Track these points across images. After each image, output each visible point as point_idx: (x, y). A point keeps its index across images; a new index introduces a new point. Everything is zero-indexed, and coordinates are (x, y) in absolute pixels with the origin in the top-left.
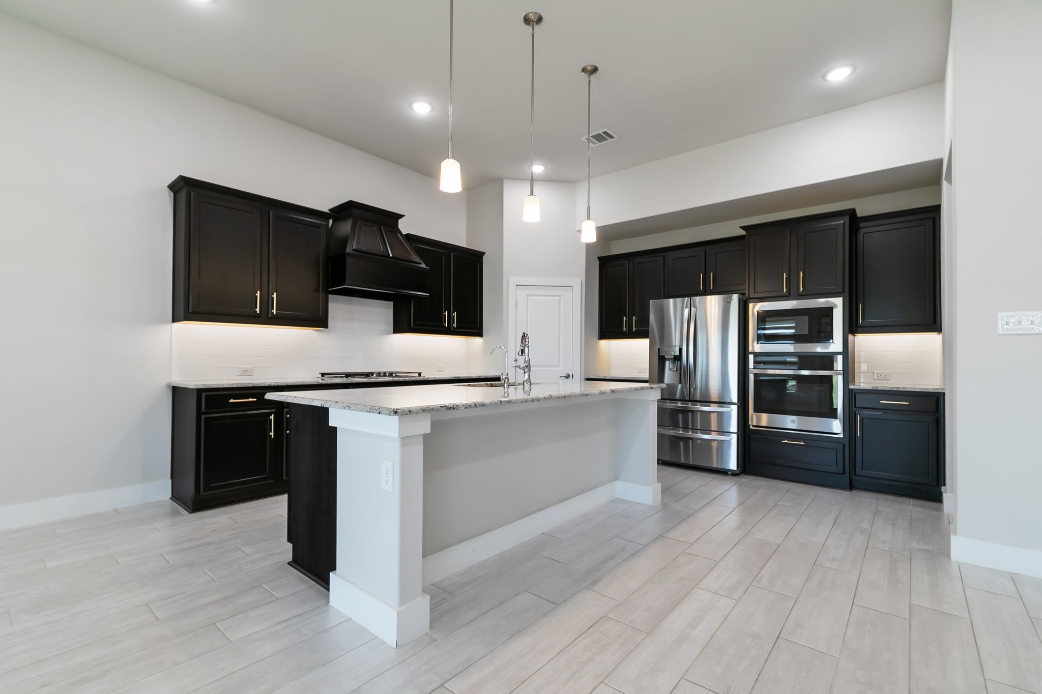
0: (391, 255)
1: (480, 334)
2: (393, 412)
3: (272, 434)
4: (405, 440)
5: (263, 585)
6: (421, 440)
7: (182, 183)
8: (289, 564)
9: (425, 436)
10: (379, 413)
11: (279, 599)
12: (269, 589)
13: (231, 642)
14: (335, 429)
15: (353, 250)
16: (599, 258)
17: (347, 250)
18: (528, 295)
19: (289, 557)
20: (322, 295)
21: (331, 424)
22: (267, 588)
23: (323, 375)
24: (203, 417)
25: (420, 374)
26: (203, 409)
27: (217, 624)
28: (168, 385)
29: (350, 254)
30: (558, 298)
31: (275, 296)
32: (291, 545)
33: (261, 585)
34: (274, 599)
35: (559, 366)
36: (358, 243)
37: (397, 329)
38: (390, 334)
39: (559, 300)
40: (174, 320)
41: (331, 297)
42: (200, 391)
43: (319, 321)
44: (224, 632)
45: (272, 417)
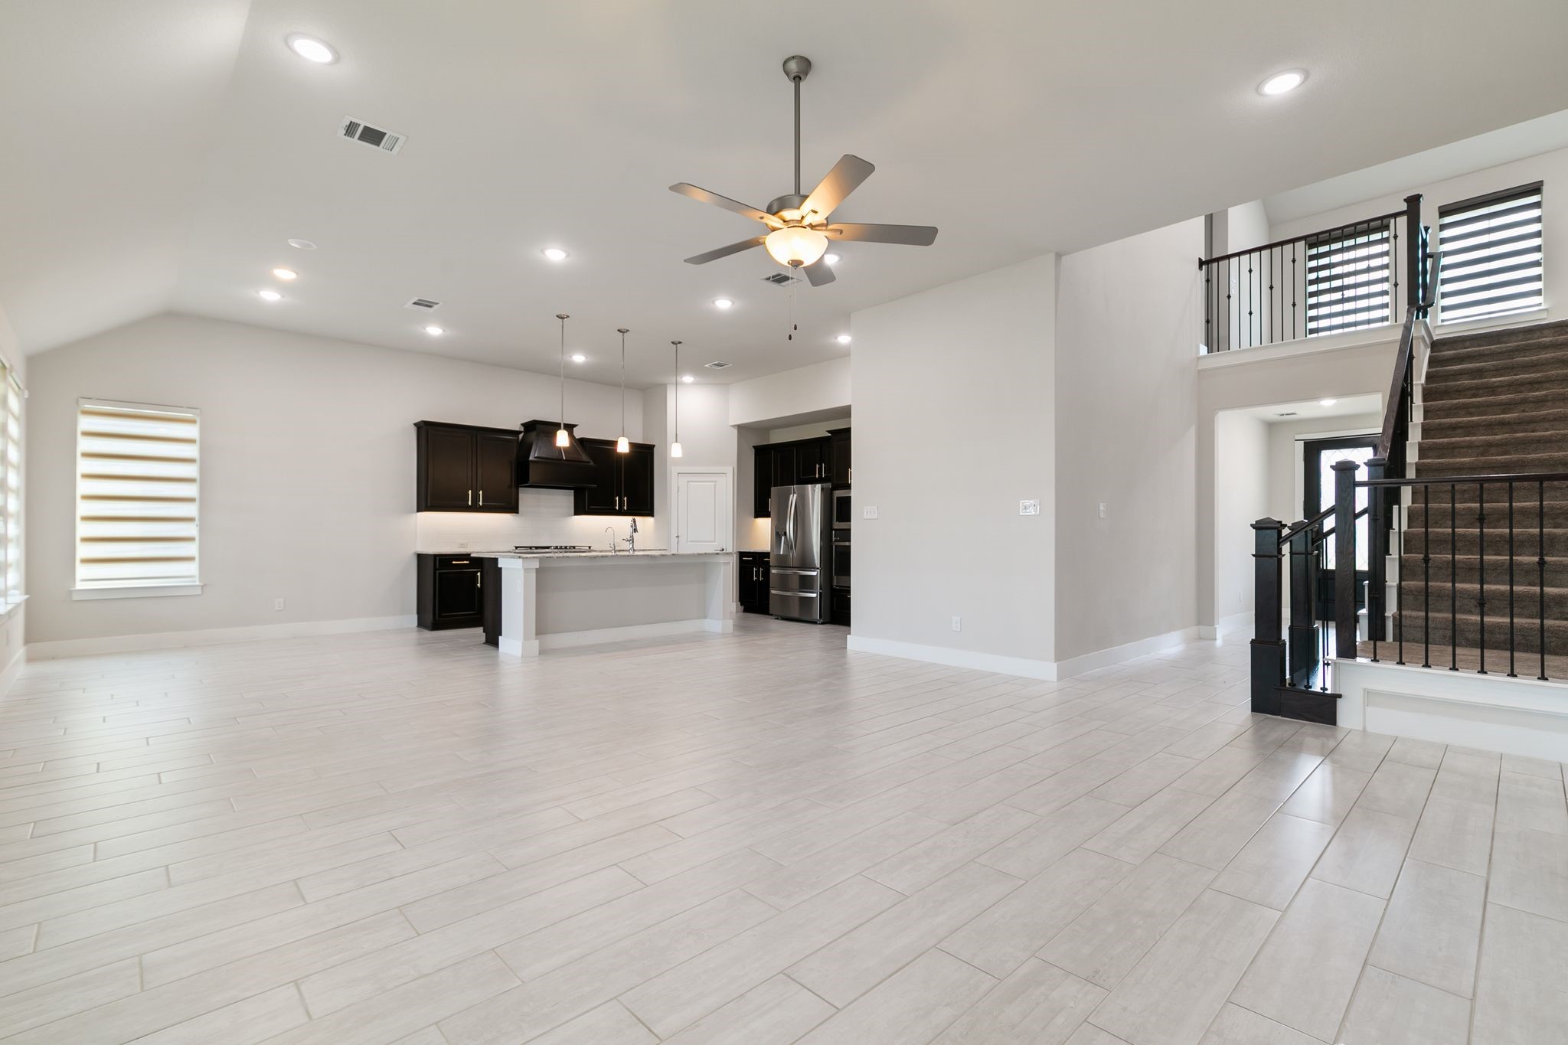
0: (564, 458)
1: (652, 515)
3: (479, 585)
4: (526, 570)
6: (534, 571)
7: (423, 424)
9: (537, 569)
14: (501, 569)
15: (535, 458)
16: (754, 447)
17: (530, 459)
18: (688, 482)
19: (483, 639)
20: (514, 490)
21: (499, 566)
23: (517, 548)
24: (438, 572)
25: (590, 547)
26: (437, 567)
28: (415, 553)
29: (532, 461)
30: (713, 484)
31: (481, 492)
32: (484, 634)
35: (714, 541)
36: (539, 453)
37: (577, 512)
38: (570, 515)
39: (715, 485)
40: (419, 510)
41: (521, 490)
42: (435, 556)
43: (512, 507)
45: (479, 574)
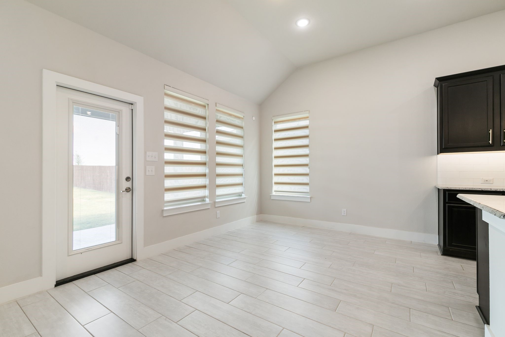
2: (503, 216)
5: (450, 308)
8: (476, 306)
10: (495, 215)
11: (452, 320)
12: (451, 312)
13: (410, 321)
22: (450, 311)
27: (411, 309)
33: (448, 307)
34: (450, 318)
44: (411, 315)
